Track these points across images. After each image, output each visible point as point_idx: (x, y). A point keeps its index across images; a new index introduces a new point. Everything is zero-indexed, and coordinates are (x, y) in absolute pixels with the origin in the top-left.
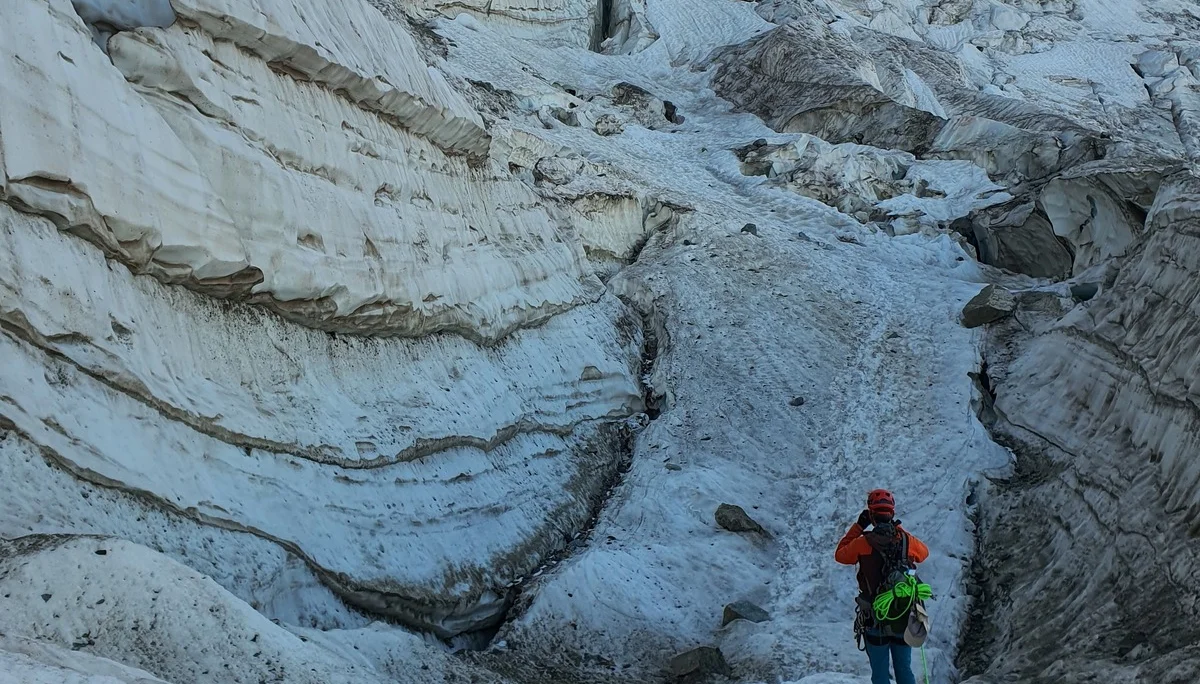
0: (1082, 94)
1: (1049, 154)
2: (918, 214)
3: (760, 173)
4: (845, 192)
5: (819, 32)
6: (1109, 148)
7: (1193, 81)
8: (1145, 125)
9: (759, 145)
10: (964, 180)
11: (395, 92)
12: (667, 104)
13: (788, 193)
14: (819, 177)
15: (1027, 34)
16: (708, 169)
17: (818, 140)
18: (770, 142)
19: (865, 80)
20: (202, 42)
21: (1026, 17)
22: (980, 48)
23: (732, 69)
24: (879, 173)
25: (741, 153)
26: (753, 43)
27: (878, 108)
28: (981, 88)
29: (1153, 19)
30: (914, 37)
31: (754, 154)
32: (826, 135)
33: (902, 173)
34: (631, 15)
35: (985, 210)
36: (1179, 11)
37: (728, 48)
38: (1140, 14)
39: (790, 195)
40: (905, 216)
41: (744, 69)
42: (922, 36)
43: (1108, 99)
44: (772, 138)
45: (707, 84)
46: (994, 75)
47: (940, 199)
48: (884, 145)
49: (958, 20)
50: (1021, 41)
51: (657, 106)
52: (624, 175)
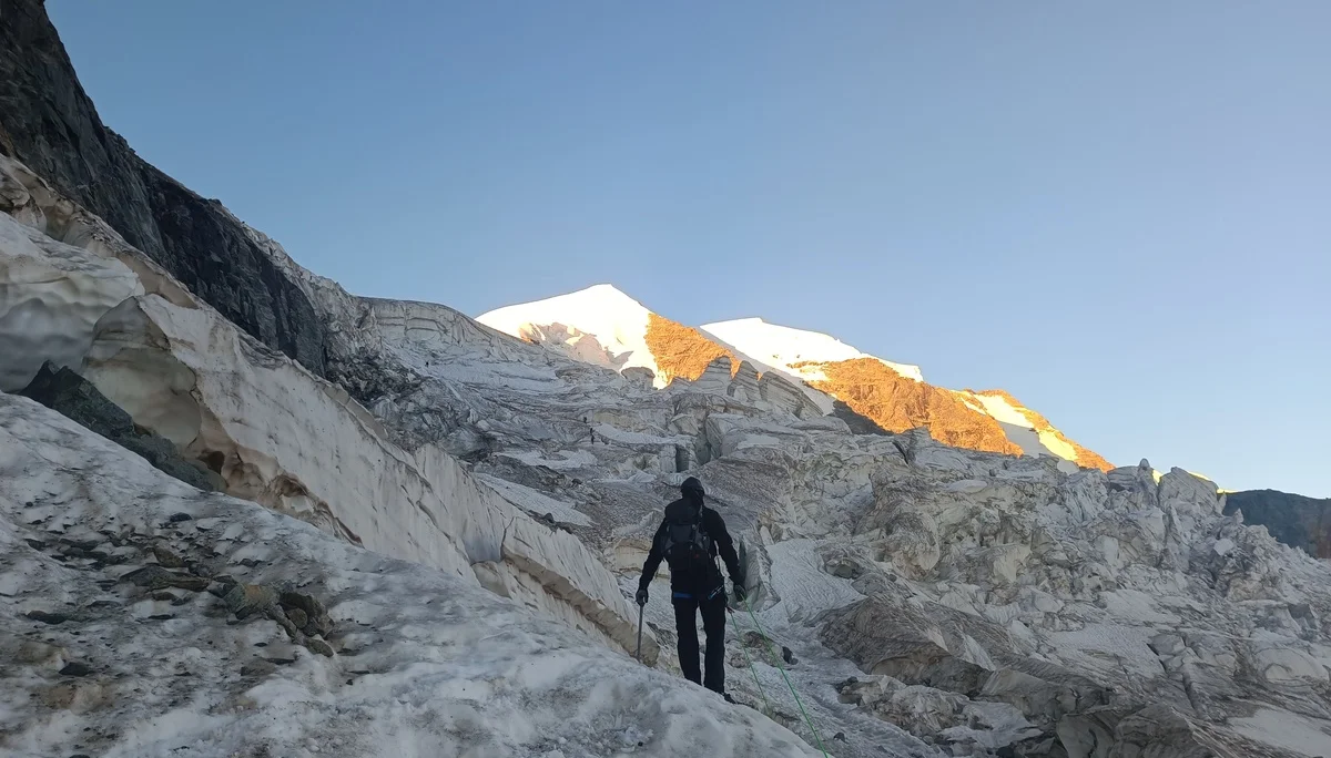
0: (1108, 664)
1: (1069, 701)
2: (970, 741)
3: (852, 702)
4: (915, 720)
5: (897, 602)
6: (1112, 698)
7: (1197, 659)
8: (1162, 692)
9: (852, 681)
10: (1006, 718)
11: (607, 610)
12: (785, 649)
13: (874, 718)
14: (896, 708)
15: (1063, 616)
16: (814, 697)
17: (897, 682)
18: (860, 680)
19: (931, 638)
20: (514, 571)
21: (1061, 604)
22: (1026, 624)
23: (834, 626)
24: (942, 709)
25: (839, 687)
26: (850, 608)
27: (940, 660)
28: (1028, 655)
29: (1163, 610)
30: (973, 612)
31: (848, 688)
32: (903, 678)
33: (960, 709)
34: (760, 583)
35: (1022, 742)
36: (1183, 605)
37: (831, 611)
38: (1152, 606)
39: (874, 720)
40: (961, 742)
41: (843, 627)
42: (981, 613)
43: (1131, 670)
44: (862, 677)
45: (815, 636)
46: (1039, 646)
47: (988, 731)
48: (946, 688)
49: (1008, 602)
50: (1058, 621)
51: (777, 651)
52: (750, 692)
